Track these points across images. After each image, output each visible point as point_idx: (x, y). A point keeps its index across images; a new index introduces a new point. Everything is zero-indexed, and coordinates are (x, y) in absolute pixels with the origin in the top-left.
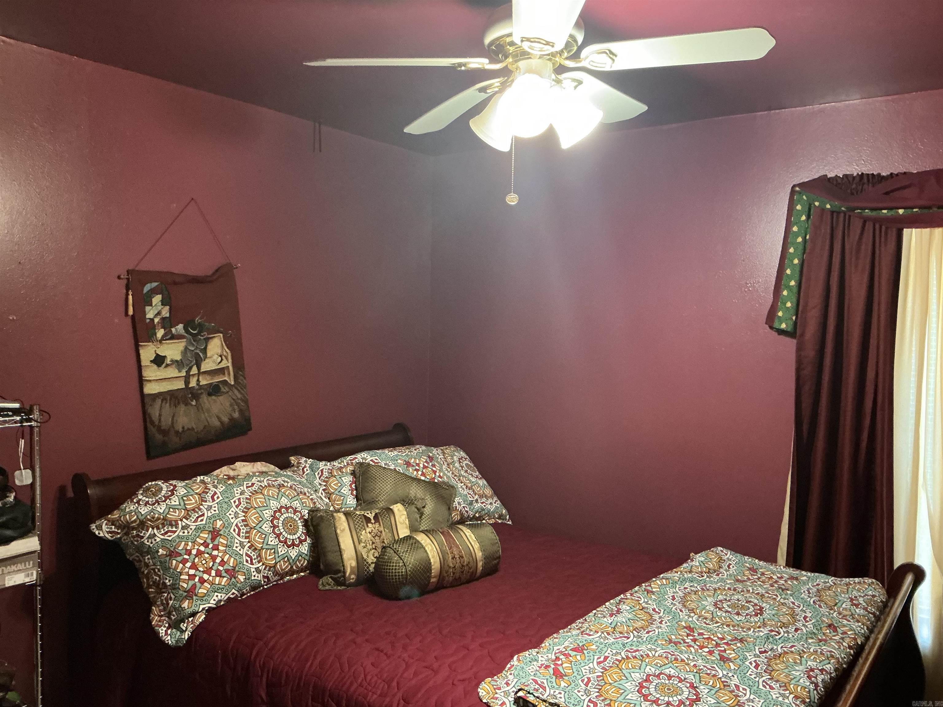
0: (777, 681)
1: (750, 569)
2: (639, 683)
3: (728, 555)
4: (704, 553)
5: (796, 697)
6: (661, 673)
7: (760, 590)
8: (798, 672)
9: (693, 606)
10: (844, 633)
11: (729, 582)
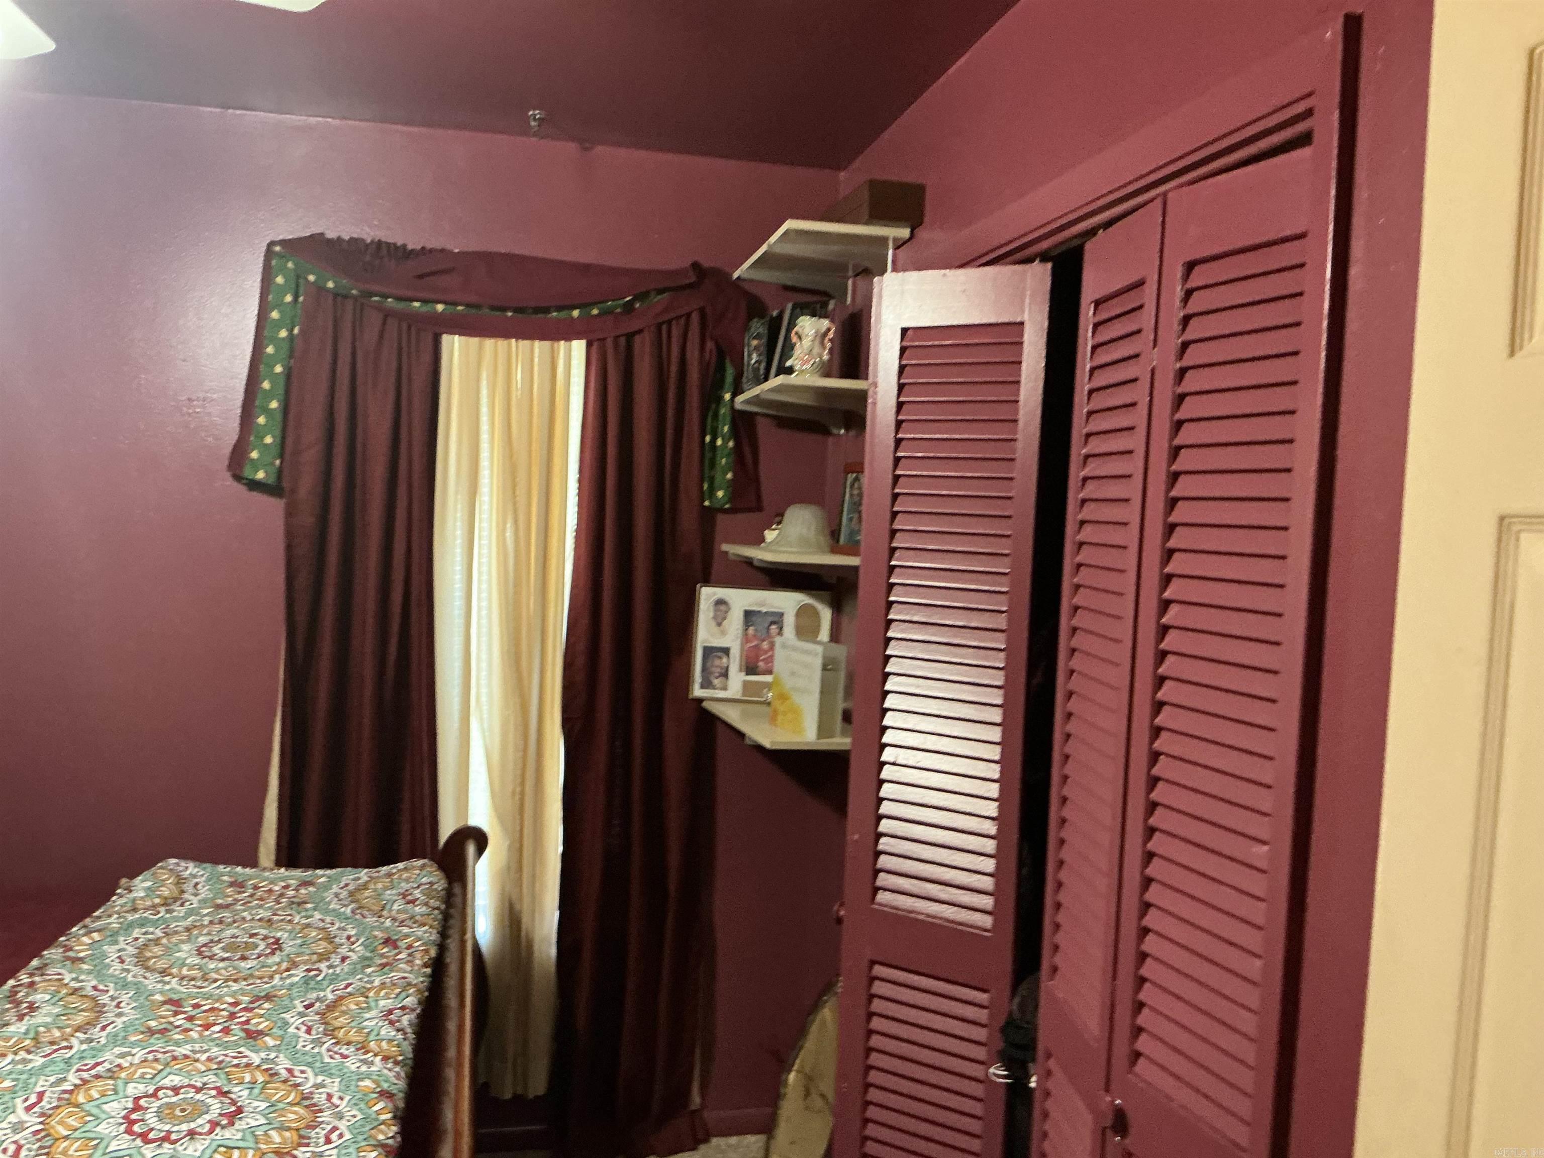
0: (348, 1044)
1: (232, 884)
2: (123, 1118)
3: (190, 868)
4: (147, 874)
5: (385, 1059)
6: (157, 1090)
7: (263, 913)
8: (372, 1020)
9: (161, 964)
10: (410, 947)
11: (206, 911)
